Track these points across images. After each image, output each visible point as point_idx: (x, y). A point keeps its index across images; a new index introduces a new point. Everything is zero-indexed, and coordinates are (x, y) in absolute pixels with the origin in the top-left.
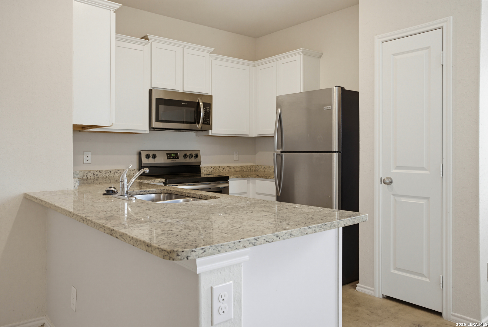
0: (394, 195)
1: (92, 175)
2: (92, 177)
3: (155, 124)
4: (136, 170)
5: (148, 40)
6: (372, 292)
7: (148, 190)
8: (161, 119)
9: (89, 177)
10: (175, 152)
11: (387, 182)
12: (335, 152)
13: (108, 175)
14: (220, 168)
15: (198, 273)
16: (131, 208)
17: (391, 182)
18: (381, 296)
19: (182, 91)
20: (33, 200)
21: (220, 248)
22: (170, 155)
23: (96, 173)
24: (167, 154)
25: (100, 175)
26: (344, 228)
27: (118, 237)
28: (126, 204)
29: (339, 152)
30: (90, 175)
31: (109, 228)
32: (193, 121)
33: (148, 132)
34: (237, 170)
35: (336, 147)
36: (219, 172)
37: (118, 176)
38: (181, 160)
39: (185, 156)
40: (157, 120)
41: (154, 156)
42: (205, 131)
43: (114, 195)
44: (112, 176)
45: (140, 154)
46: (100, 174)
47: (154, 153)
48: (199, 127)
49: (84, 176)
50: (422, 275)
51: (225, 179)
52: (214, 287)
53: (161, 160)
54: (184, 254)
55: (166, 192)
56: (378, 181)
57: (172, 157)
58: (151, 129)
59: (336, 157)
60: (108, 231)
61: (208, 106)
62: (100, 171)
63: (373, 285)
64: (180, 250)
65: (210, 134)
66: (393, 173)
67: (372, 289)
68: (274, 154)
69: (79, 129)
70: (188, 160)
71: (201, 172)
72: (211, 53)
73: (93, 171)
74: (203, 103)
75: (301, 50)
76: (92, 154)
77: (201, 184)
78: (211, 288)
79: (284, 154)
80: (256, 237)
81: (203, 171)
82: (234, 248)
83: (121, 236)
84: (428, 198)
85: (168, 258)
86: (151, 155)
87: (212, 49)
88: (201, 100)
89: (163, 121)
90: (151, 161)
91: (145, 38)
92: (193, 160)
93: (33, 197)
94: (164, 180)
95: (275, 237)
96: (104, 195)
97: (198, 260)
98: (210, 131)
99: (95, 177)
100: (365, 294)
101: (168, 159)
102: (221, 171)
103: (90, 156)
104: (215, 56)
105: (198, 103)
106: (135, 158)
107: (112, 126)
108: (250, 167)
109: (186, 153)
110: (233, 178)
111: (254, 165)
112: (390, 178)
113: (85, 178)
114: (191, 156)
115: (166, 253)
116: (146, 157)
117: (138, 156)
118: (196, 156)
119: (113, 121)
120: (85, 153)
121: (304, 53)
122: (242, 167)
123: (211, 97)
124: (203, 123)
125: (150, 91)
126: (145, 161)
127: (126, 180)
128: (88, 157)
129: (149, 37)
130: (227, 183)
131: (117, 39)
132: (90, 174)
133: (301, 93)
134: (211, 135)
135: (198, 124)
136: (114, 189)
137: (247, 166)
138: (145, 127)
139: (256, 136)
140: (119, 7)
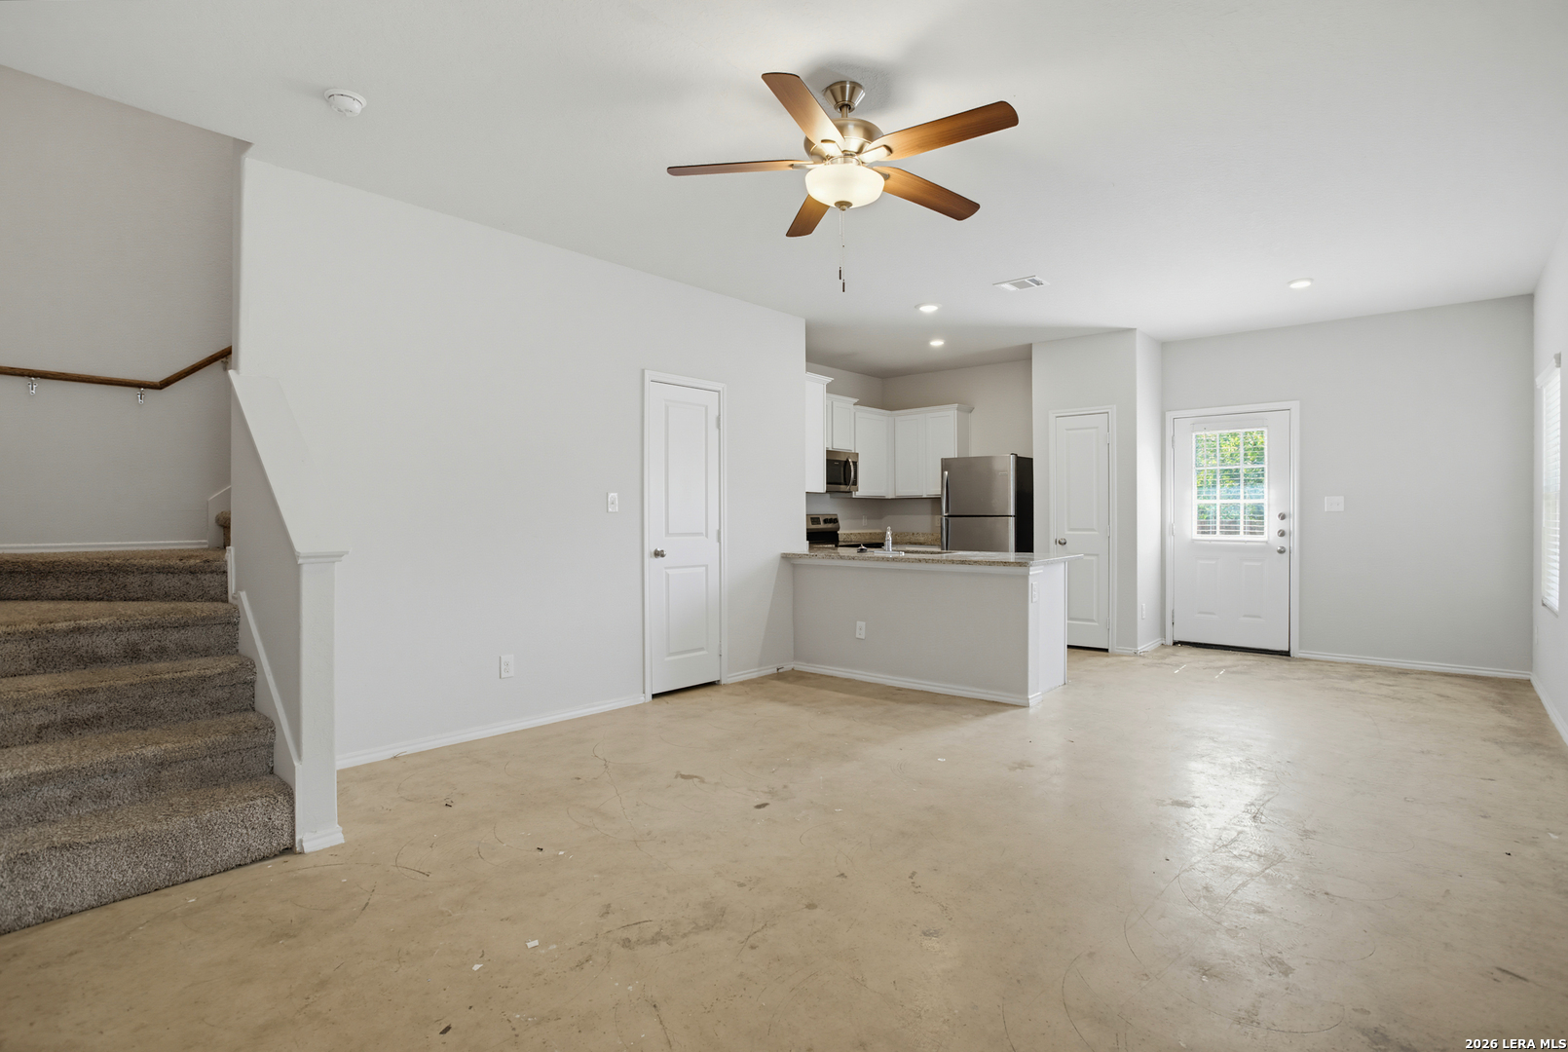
12: (1011, 516)
14: (875, 535)
17: (1065, 543)
29: (1014, 516)
32: (843, 481)
35: (1012, 511)
36: (873, 539)
42: (850, 492)
48: (846, 489)
50: (1093, 621)
52: (1033, 583)
56: (1052, 541)
59: (1012, 521)
61: (856, 465)
65: (854, 497)
66: (1066, 534)
72: (855, 404)
74: (852, 462)
75: (955, 406)
79: (950, 518)
81: (841, 538)
84: (1097, 555)
87: (856, 400)
88: (850, 458)
102: (877, 538)
104: (857, 408)
105: (848, 461)
112: (1065, 539)
118: (836, 521)
121: (958, 409)
123: (859, 455)
124: (853, 484)
125: (828, 452)
135: (848, 485)
140: (829, 380)
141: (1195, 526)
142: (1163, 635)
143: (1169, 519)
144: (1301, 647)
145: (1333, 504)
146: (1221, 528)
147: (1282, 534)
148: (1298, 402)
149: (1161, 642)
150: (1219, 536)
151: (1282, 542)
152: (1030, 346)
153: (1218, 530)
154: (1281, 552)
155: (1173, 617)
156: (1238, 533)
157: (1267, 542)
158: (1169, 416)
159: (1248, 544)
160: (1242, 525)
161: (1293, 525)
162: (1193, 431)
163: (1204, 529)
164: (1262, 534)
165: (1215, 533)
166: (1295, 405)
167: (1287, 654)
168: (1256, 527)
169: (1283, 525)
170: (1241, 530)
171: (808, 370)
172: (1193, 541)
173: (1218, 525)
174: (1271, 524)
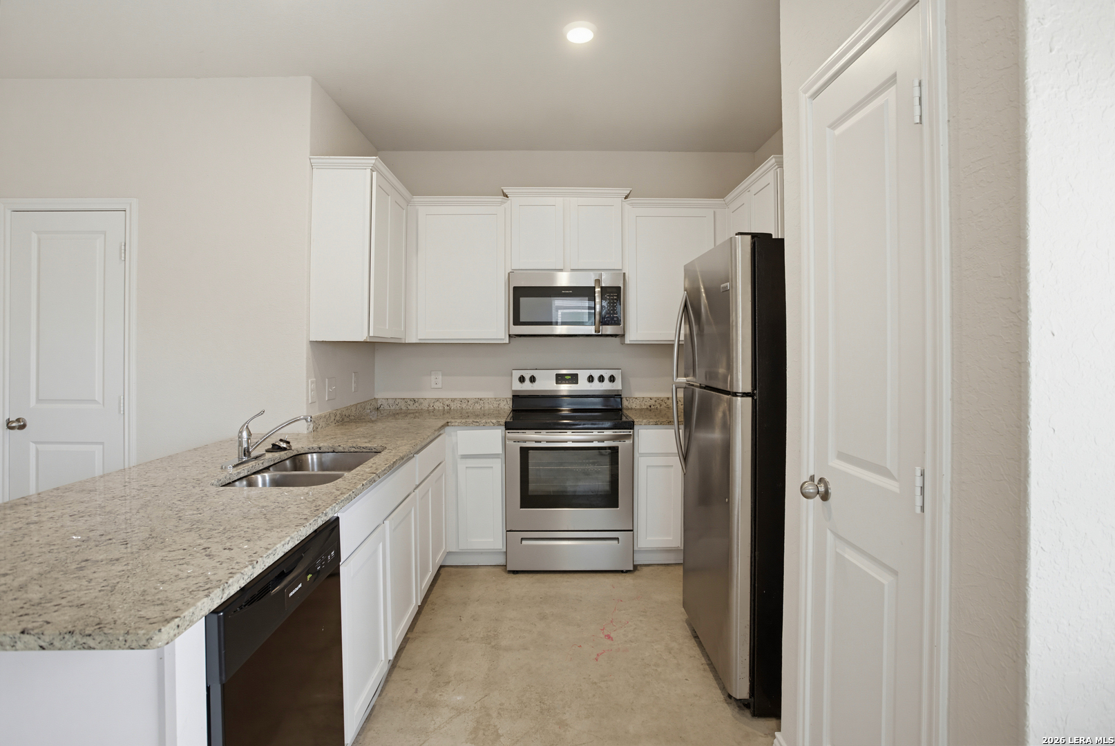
0: (834, 535)
1: (441, 404)
2: (441, 408)
3: (512, 329)
4: (508, 400)
5: (507, 195)
8: (522, 319)
9: (436, 408)
10: (573, 372)
13: (464, 406)
22: (560, 378)
24: (557, 375)
29: (744, 395)
30: (438, 406)
33: (507, 341)
36: (668, 408)
37: (479, 408)
38: (582, 384)
39: (591, 379)
40: (517, 322)
41: (533, 379)
46: (452, 404)
47: (532, 375)
57: (566, 380)
61: (616, 292)
62: (453, 400)
66: (832, 468)
70: (595, 386)
72: (627, 197)
73: (443, 399)
74: (603, 288)
76: (443, 375)
81: (632, 405)
87: (626, 191)
89: (526, 324)
90: (526, 387)
92: (605, 386)
98: (626, 336)
99: (446, 408)
101: (557, 383)
103: (440, 377)
104: (633, 201)
109: (593, 373)
112: (826, 484)
114: (601, 379)
116: (519, 380)
118: (612, 379)
120: (432, 373)
124: (603, 323)
126: (516, 386)
128: (437, 379)
129: (504, 191)
132: (436, 404)
134: (629, 343)
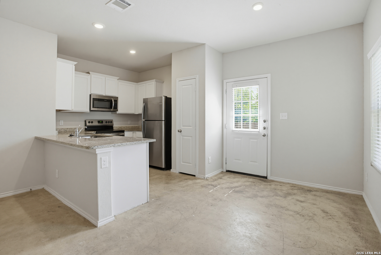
0: (182, 136)
2: (63, 131)
3: (92, 109)
4: (83, 127)
5: (90, 74)
6: (175, 171)
7: (87, 135)
8: (95, 107)
10: (102, 120)
11: (180, 131)
12: (163, 121)
14: (122, 127)
15: (96, 153)
16: (80, 141)
17: (181, 131)
18: (178, 173)
19: (105, 95)
20: (39, 139)
21: (103, 147)
22: (99, 122)
23: (65, 129)
24: (98, 121)
25: (67, 130)
26: (149, 143)
27: (74, 146)
28: (78, 139)
29: (164, 121)
31: (71, 144)
32: (109, 107)
33: (89, 112)
34: (130, 128)
35: (163, 119)
36: (122, 129)
38: (104, 124)
39: (106, 122)
40: (93, 107)
41: (92, 122)
42: (115, 112)
43: (73, 136)
44: (73, 131)
45: (85, 121)
47: (92, 121)
48: (112, 110)
49: (60, 130)
50: (190, 163)
51: (123, 131)
52: (102, 158)
53: (96, 124)
54: (92, 147)
55: (95, 136)
56: (177, 131)
57: (100, 122)
58: (90, 110)
59: (163, 122)
60: (70, 145)
61: (116, 101)
63: (176, 169)
64: (91, 146)
65: (117, 113)
66: (182, 128)
67: (176, 170)
68: (142, 121)
69: (58, 111)
70: (107, 124)
71: (114, 129)
72: (118, 79)
74: (114, 100)
75: (155, 80)
76: (63, 121)
77: (112, 134)
78: (101, 158)
79: (146, 121)
80: (115, 144)
81: (114, 128)
82: (107, 147)
83: (74, 145)
84: (192, 137)
85: (87, 149)
86: (91, 122)
87: (118, 78)
88: (113, 99)
89: (95, 108)
90: (90, 124)
91: (88, 73)
92: (110, 124)
93: (39, 138)
94: (96, 132)
95: (121, 145)
96: (69, 136)
97: (97, 150)
98: (117, 112)
99: (65, 131)
100: (173, 172)
101: (98, 123)
102: (123, 128)
103: (62, 122)
104: (119, 81)
105: (112, 100)
106: (84, 123)
107: (72, 110)
108: (136, 127)
109: (106, 121)
110: (127, 131)
111: (138, 126)
112: (181, 130)
113: (60, 131)
114: (109, 122)
115: (87, 147)
116: (88, 123)
117: (85, 122)
118: (111, 122)
119: (73, 108)
120: (60, 121)
121: (156, 81)
122: (132, 127)
123: (118, 97)
124: (114, 108)
125: (90, 95)
126: (88, 124)
127: (78, 131)
128: (62, 123)
129: (90, 72)
130: (124, 133)
131: (75, 73)
132: (62, 130)
133: (155, 97)
135: (112, 109)
136: (73, 134)
137: (134, 126)
138: (88, 110)
139: (138, 114)
140: (76, 63)
141: (234, 125)
142: (222, 167)
143: (225, 122)
144: (271, 175)
145: (283, 116)
146: (243, 126)
147: (265, 128)
148: (270, 74)
149: (221, 171)
150: (242, 129)
151: (264, 132)
152: (171, 54)
153: (242, 127)
154: (264, 136)
155: (226, 160)
156: (249, 128)
157: (259, 132)
158: (225, 81)
159: (252, 132)
160: (250, 125)
161: (268, 125)
162: (233, 87)
163: (236, 126)
164: (257, 128)
165: (240, 128)
166: (269, 75)
167: (266, 178)
168: (255, 125)
169: (265, 125)
170: (250, 127)
171: (58, 57)
172: (233, 131)
173: (242, 125)
174: (261, 125)
